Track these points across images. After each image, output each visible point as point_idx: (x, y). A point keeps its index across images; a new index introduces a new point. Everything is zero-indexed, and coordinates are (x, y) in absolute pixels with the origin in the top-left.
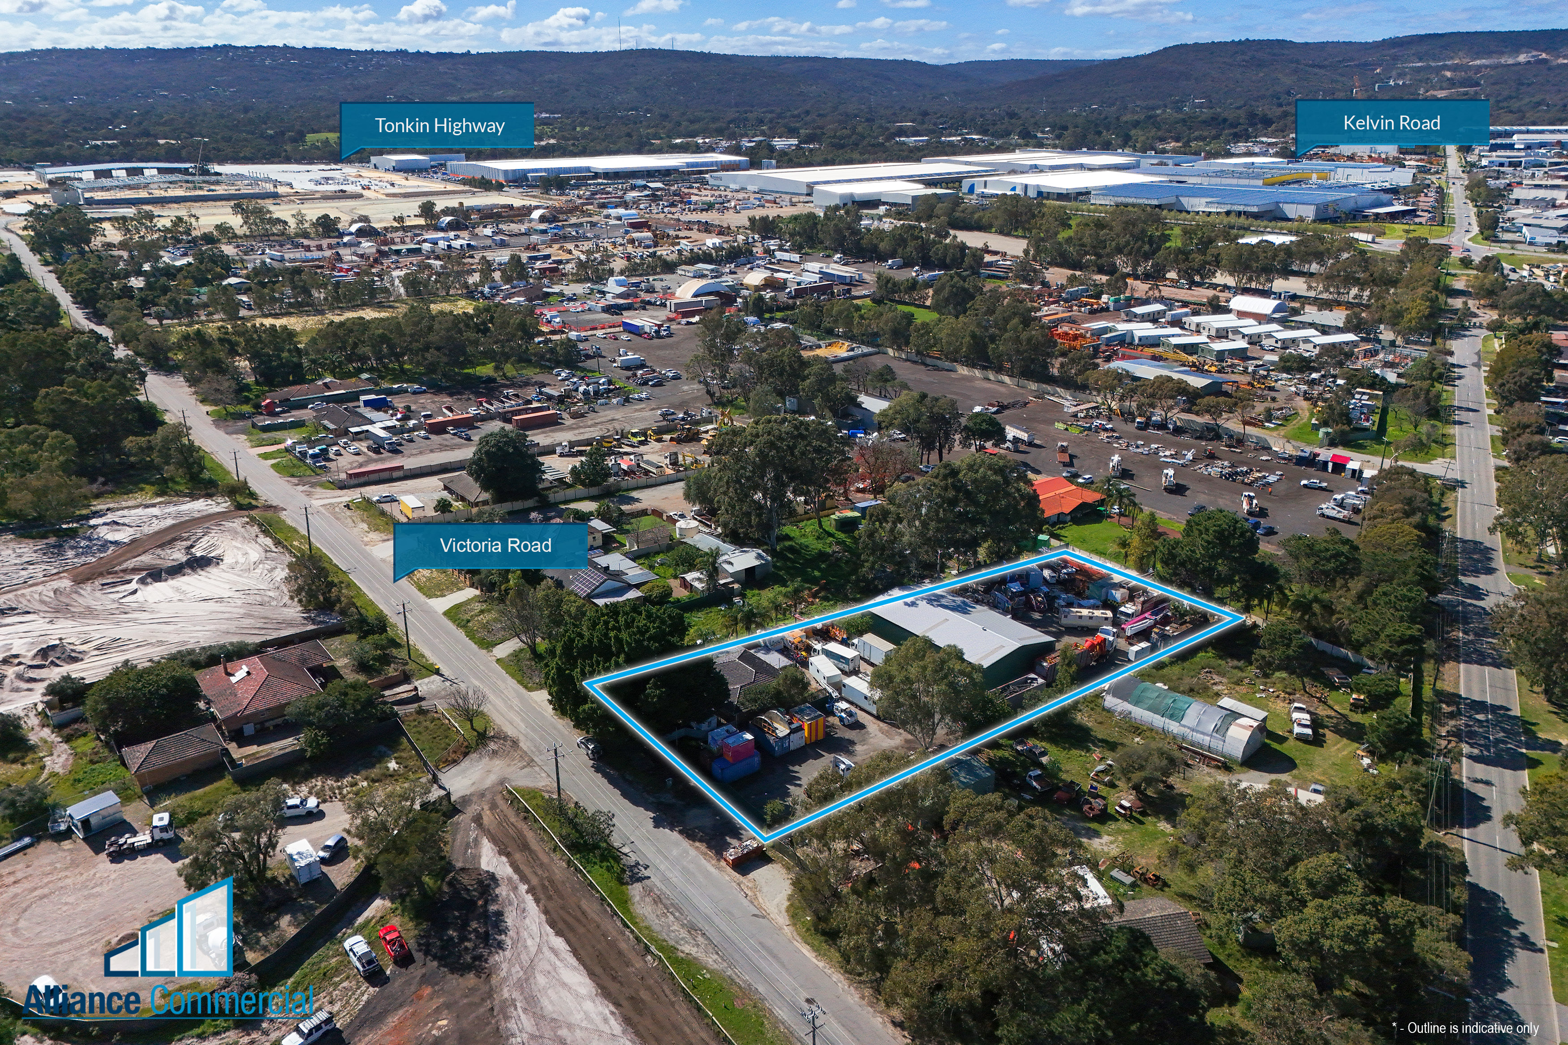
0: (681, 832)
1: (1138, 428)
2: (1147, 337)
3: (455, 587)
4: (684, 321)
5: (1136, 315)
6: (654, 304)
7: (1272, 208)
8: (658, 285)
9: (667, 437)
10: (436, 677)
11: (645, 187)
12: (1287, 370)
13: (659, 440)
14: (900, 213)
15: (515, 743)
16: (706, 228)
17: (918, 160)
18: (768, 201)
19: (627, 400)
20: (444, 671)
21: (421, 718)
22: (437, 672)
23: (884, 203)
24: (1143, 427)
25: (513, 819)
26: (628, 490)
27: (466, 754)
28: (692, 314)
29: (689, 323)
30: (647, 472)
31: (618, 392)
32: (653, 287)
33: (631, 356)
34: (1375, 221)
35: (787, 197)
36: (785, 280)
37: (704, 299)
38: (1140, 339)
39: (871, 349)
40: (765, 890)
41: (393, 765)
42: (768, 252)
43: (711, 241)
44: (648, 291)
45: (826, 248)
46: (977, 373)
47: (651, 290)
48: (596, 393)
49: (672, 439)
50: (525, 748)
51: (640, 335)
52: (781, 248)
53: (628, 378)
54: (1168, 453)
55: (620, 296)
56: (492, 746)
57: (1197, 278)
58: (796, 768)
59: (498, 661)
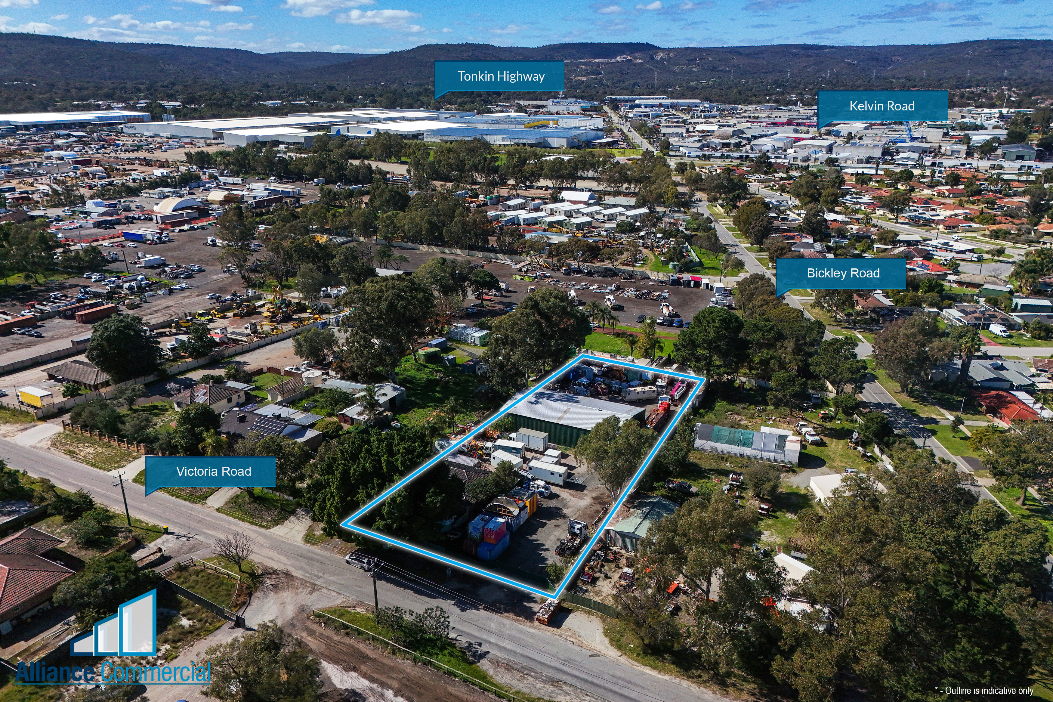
0: (486, 609)
1: (565, 274)
2: (528, 219)
3: (128, 458)
4: (176, 229)
5: (509, 207)
6: (139, 219)
7: (542, 140)
8: (133, 206)
9: (230, 314)
10: (165, 537)
11: (69, 136)
12: (623, 232)
13: (224, 317)
14: (300, 149)
15: (288, 575)
16: (147, 163)
17: (286, 115)
18: (186, 143)
19: (171, 291)
20: (171, 529)
21: (185, 574)
22: (166, 532)
23: (282, 143)
24: (567, 273)
25: (337, 638)
26: (230, 357)
27: (250, 595)
28: (182, 223)
29: (181, 231)
30: (236, 341)
31: (159, 285)
32: (128, 206)
33: (149, 257)
34: (600, 147)
35: (203, 141)
36: (242, 196)
37: (185, 212)
38: (524, 220)
39: (345, 239)
40: (582, 633)
41: (185, 622)
42: (212, 177)
43: (158, 172)
44: (125, 210)
45: (259, 174)
46: (435, 249)
47: (127, 209)
48: (139, 287)
49: (235, 315)
50: (299, 576)
51: (145, 242)
52: (222, 175)
53: (159, 274)
54: (594, 287)
55: (103, 214)
56: (269, 582)
57: (528, 183)
58: (534, 537)
59: (218, 510)
